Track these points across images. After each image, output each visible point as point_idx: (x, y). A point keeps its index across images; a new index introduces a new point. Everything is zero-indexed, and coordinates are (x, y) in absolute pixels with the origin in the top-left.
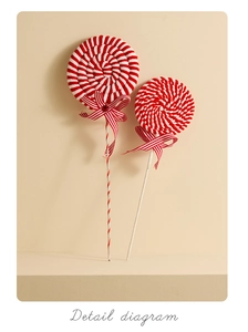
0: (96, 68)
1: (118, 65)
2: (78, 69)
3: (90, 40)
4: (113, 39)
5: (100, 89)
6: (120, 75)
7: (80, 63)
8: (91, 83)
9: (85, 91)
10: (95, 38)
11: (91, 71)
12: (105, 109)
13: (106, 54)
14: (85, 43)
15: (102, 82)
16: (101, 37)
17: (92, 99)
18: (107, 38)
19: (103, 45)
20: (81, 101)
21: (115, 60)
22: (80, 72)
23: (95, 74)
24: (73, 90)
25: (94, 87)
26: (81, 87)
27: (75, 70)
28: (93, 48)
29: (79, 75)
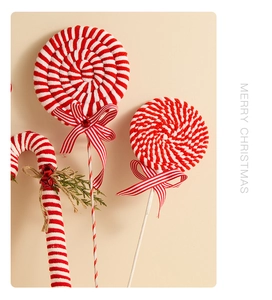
0: (72, 69)
1: (101, 65)
2: (48, 71)
3: (62, 32)
4: (94, 30)
5: (77, 98)
6: (104, 78)
7: (51, 64)
8: (65, 90)
9: (58, 101)
10: (69, 30)
11: (65, 73)
12: (85, 124)
13: (85, 51)
14: (56, 36)
15: (81, 88)
16: (77, 28)
17: (67, 112)
18: (86, 29)
19: (81, 39)
20: (52, 114)
21: (98, 59)
22: (51, 75)
23: (71, 78)
24: (42, 99)
25: (70, 95)
26: (53, 95)
27: (44, 73)
28: (67, 44)
29: (49, 79)
